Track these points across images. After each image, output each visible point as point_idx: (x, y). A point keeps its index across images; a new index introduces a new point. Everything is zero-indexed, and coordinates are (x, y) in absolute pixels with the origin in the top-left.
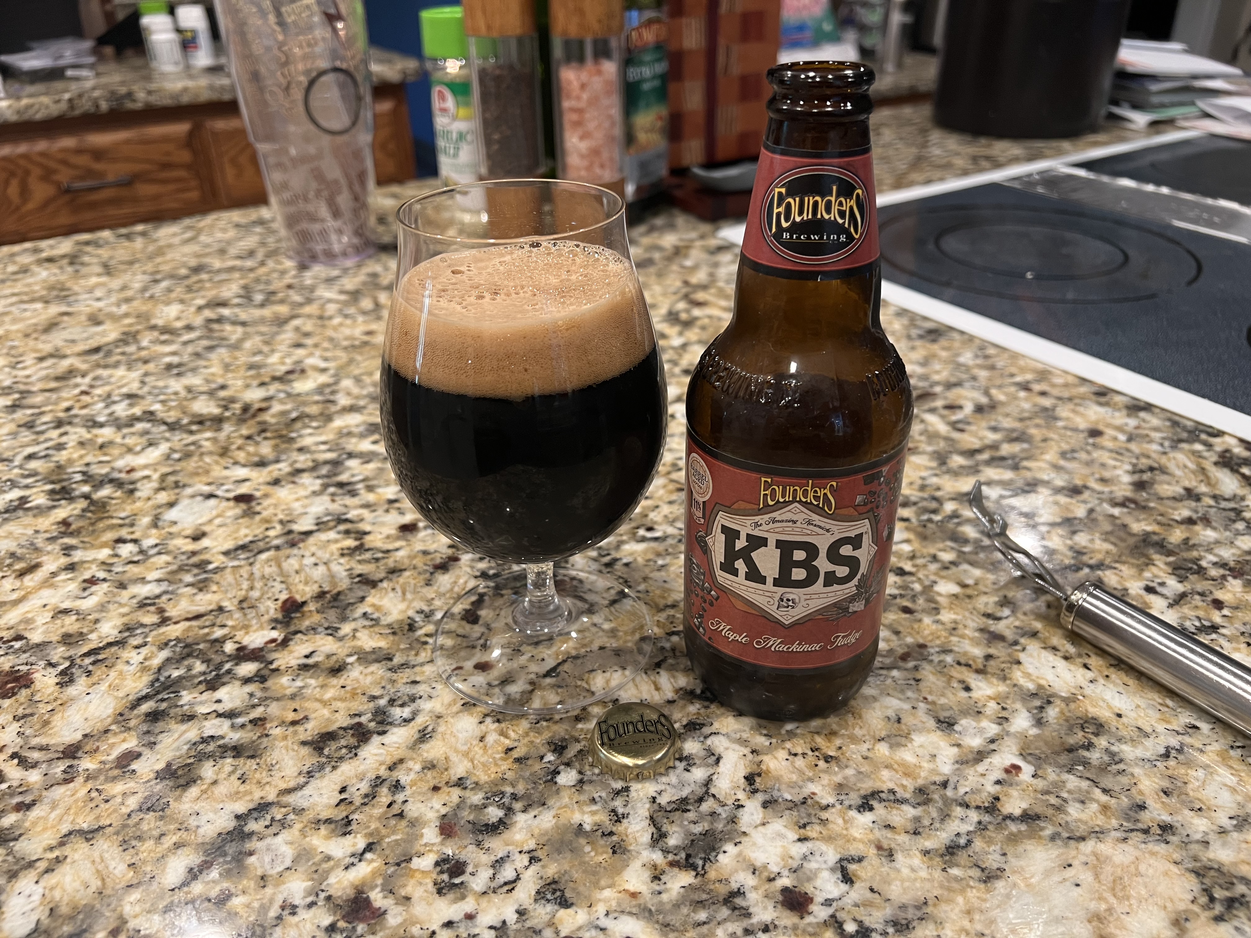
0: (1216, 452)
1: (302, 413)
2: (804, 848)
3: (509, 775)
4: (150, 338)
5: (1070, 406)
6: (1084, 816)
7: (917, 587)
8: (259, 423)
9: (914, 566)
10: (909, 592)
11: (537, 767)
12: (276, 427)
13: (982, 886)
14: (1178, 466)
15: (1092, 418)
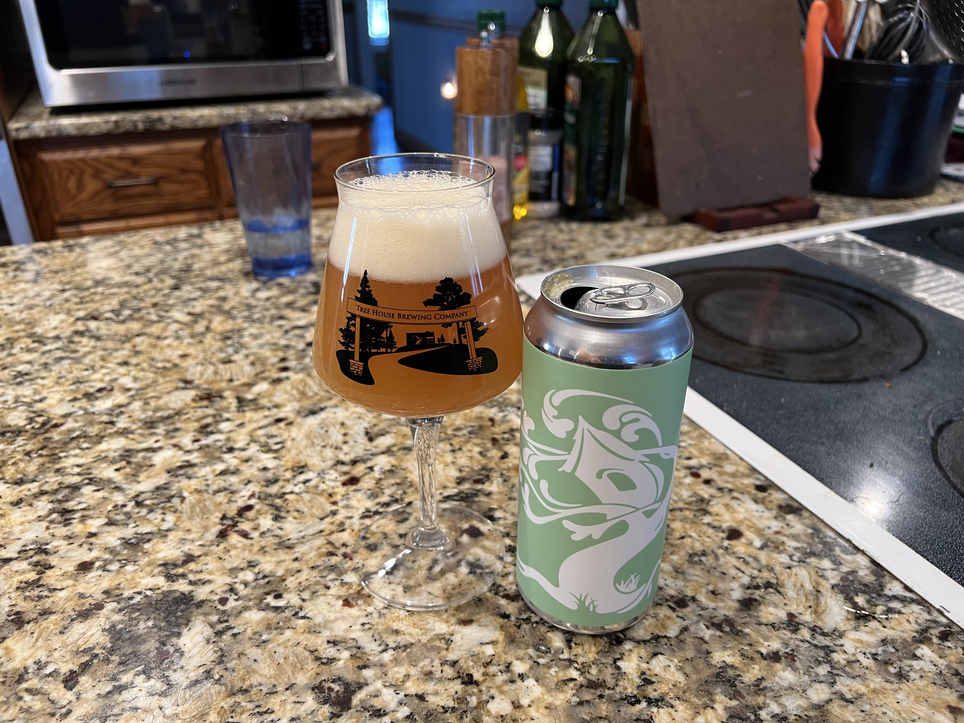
0: (841, 572)
1: (85, 432)
4: (23, 346)
5: (727, 499)
7: (473, 701)
8: (45, 439)
9: (483, 675)
10: (463, 706)
12: (55, 445)
14: (795, 586)
15: (741, 517)
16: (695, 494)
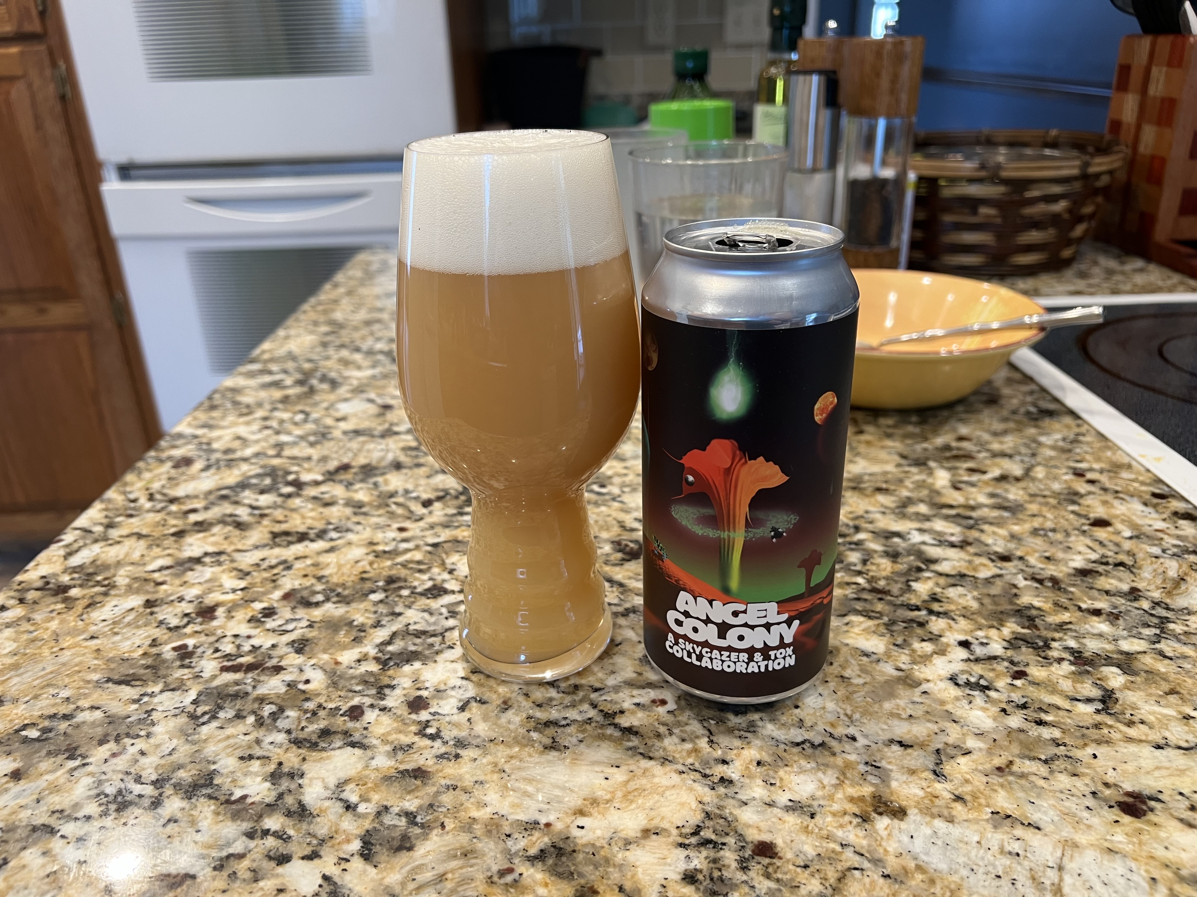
2: (459, 682)
3: (349, 584)
6: (671, 748)
11: (368, 585)
13: (541, 749)
15: (1118, 512)
16: (1069, 488)
